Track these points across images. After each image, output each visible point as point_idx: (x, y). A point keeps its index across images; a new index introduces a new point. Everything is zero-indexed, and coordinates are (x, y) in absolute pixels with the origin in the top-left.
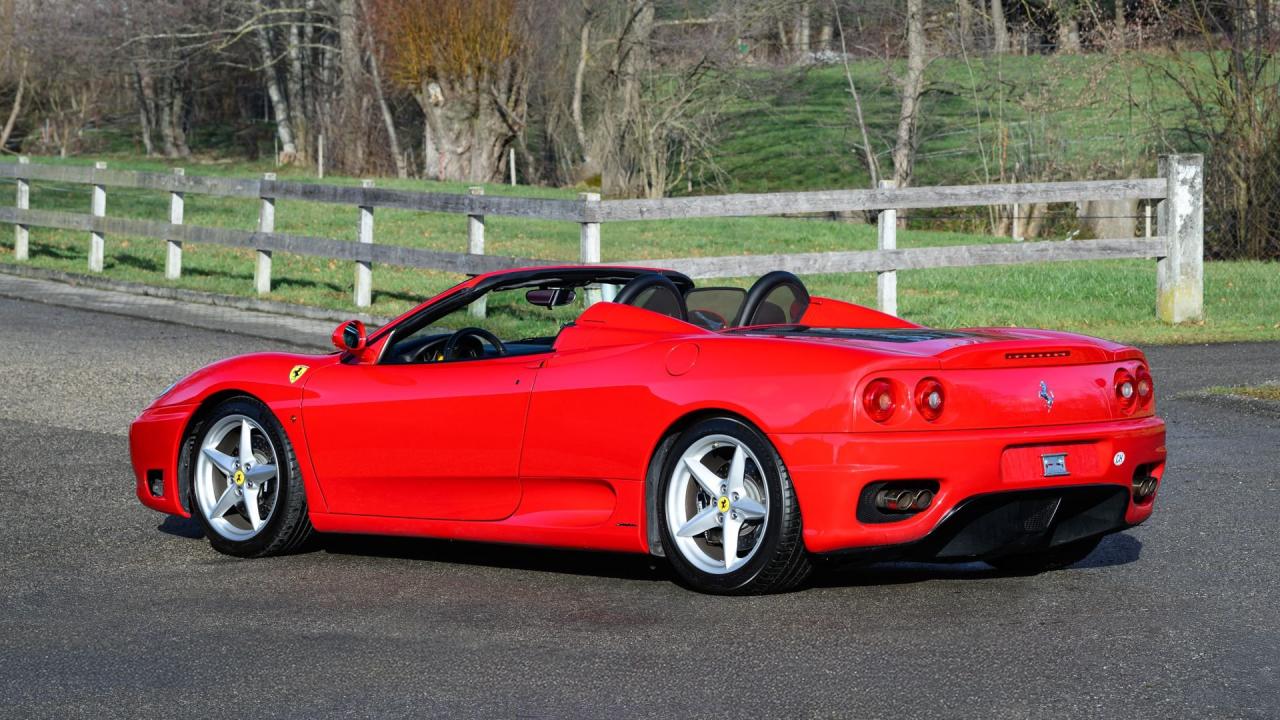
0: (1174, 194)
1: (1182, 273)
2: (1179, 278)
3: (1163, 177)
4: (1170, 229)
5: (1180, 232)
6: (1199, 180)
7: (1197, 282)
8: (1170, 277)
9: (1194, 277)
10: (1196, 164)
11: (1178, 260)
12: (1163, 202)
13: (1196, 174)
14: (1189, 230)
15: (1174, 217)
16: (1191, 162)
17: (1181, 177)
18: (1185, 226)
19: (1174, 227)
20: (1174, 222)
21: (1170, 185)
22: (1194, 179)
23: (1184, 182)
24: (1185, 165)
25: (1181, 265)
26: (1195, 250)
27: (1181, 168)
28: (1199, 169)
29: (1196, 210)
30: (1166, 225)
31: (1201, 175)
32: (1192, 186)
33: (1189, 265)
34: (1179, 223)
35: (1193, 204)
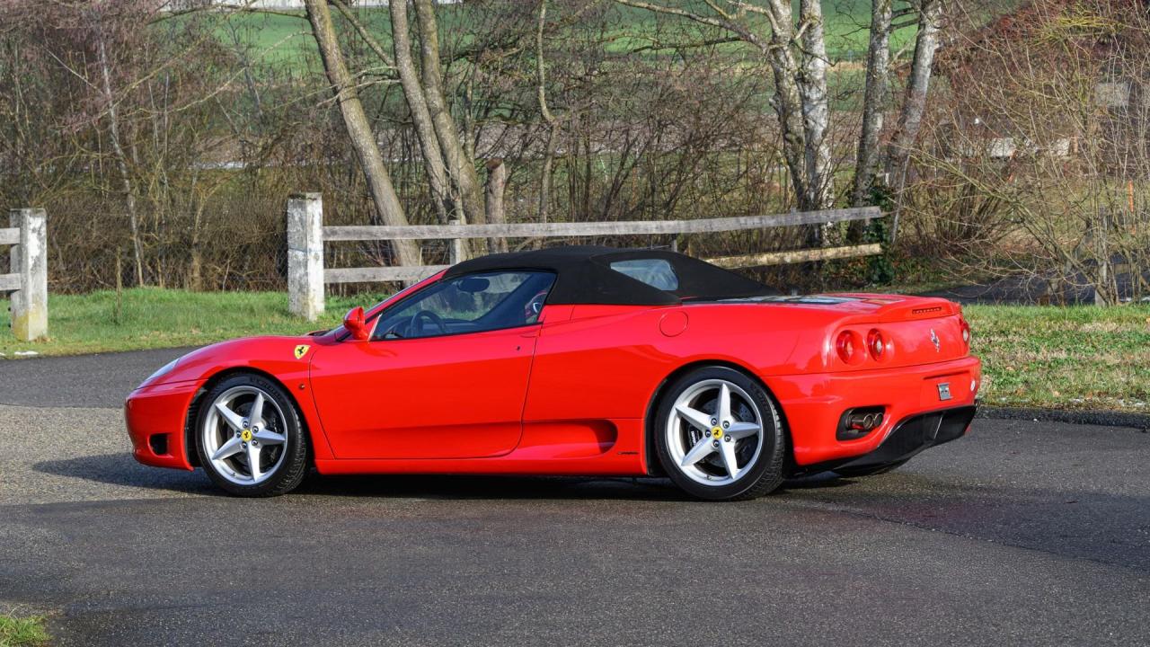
0: (26, 240)
1: (33, 302)
2: (31, 305)
3: (15, 227)
4: (23, 266)
5: (32, 270)
6: (44, 229)
7: (43, 308)
8: (24, 305)
9: (41, 304)
10: (42, 216)
11: (31, 292)
12: (16, 247)
13: (42, 225)
14: (38, 268)
15: (27, 258)
16: (38, 215)
17: (31, 227)
18: (35, 265)
19: (27, 266)
20: (27, 262)
21: (23, 233)
22: (40, 228)
23: (34, 230)
24: (34, 217)
25: (33, 295)
26: (42, 282)
27: (31, 219)
28: (44, 220)
29: (42, 253)
30: (19, 264)
31: (45, 225)
32: (39, 234)
33: (38, 295)
34: (31, 262)
35: (40, 247)
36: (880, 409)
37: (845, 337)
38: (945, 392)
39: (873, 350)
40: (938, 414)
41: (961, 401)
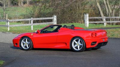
36: (96, 42)
37: (92, 34)
38: (104, 40)
39: (95, 36)
40: (103, 43)
41: (106, 41)
